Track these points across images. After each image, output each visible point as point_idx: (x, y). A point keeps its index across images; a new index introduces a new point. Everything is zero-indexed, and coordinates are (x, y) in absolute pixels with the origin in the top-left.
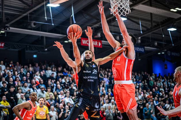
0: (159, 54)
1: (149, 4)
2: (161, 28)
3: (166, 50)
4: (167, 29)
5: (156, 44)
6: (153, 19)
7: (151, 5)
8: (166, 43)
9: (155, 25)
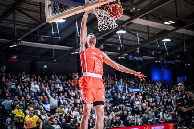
2: (156, 40)
3: (162, 59)
4: (162, 40)
5: (153, 53)
6: (150, 31)
7: (147, 19)
8: (162, 53)
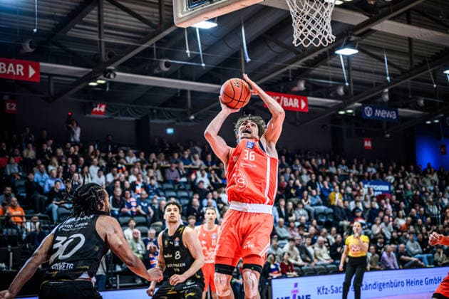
0: (429, 122)
1: (405, 18)
2: (430, 70)
3: (442, 115)
4: (443, 71)
5: (422, 102)
6: (414, 50)
7: (409, 22)
8: (442, 101)
9: (419, 63)
